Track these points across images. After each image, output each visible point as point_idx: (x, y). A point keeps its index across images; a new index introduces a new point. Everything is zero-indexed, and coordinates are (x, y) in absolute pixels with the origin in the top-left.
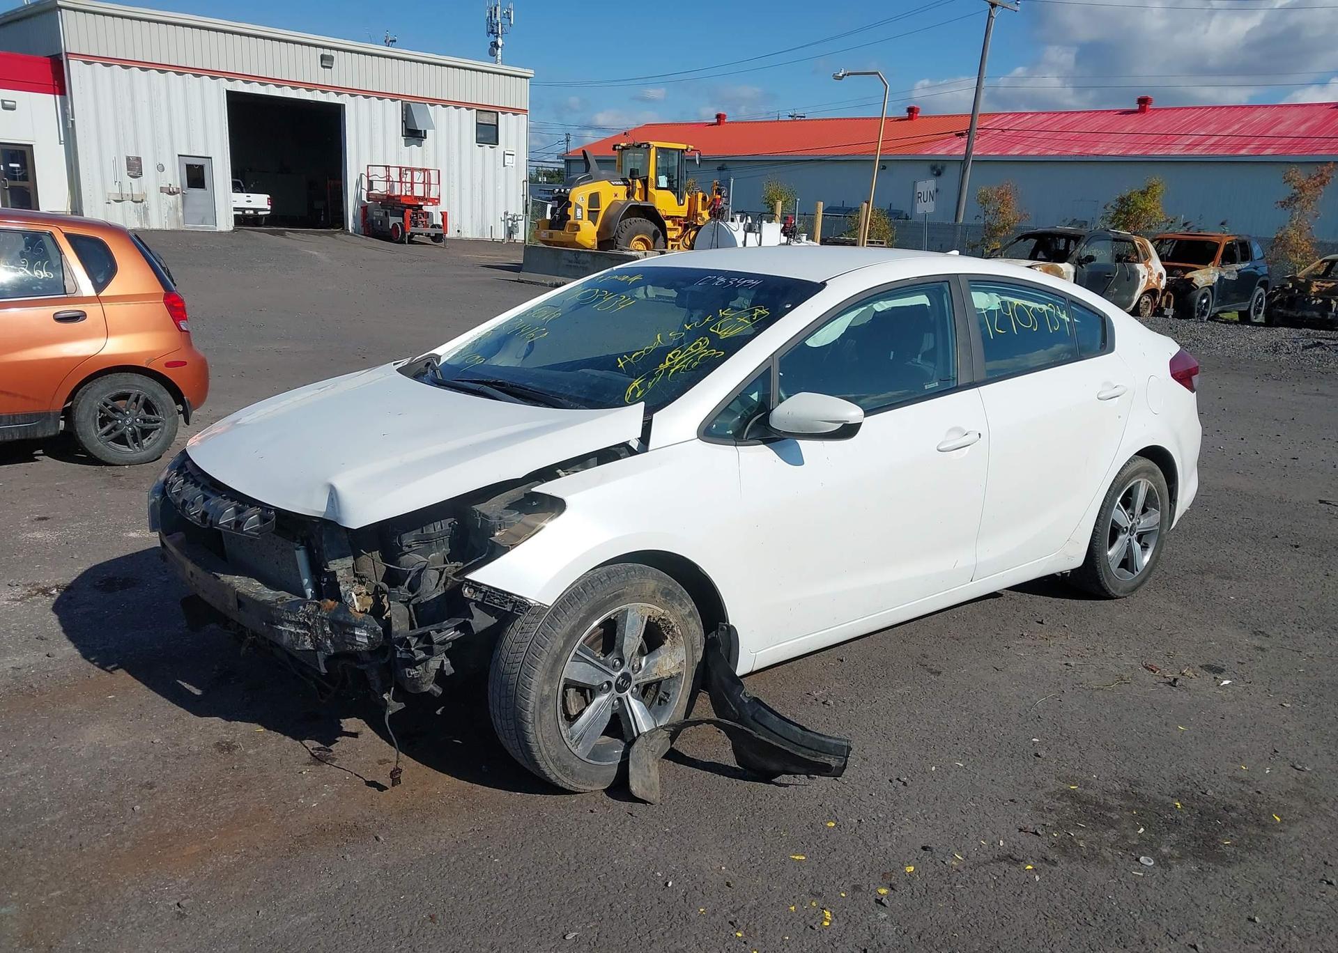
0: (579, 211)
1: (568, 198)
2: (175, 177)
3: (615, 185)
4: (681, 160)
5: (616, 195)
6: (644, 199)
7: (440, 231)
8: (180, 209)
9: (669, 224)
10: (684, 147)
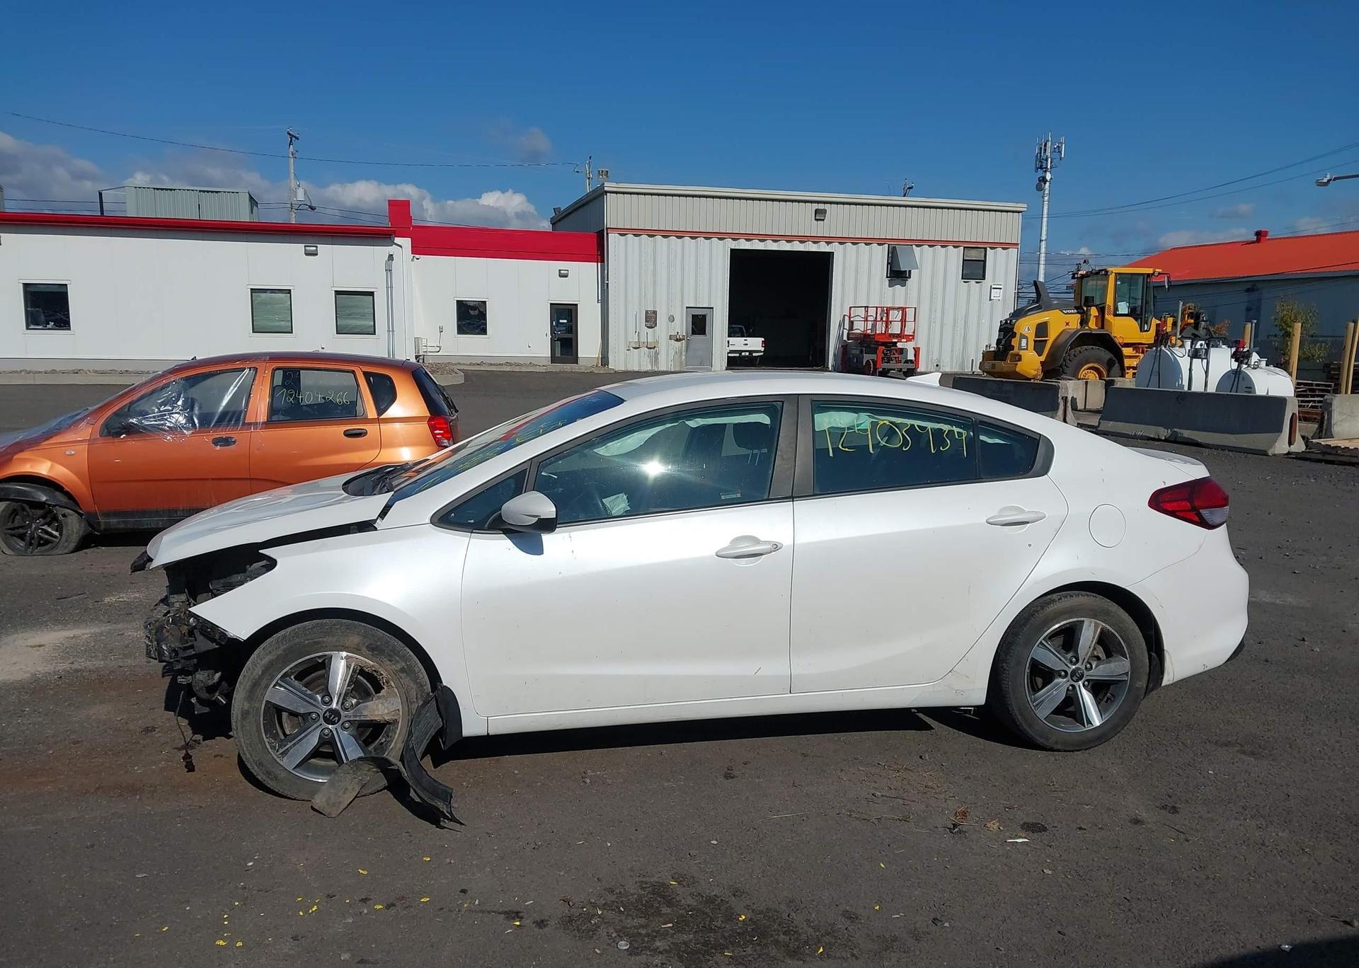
0: (1024, 341)
1: (1013, 328)
2: (682, 325)
3: (1068, 313)
4: (1146, 287)
5: (1067, 324)
6: (1100, 326)
7: (911, 366)
8: (684, 353)
9: (1127, 351)
10: (1150, 271)
